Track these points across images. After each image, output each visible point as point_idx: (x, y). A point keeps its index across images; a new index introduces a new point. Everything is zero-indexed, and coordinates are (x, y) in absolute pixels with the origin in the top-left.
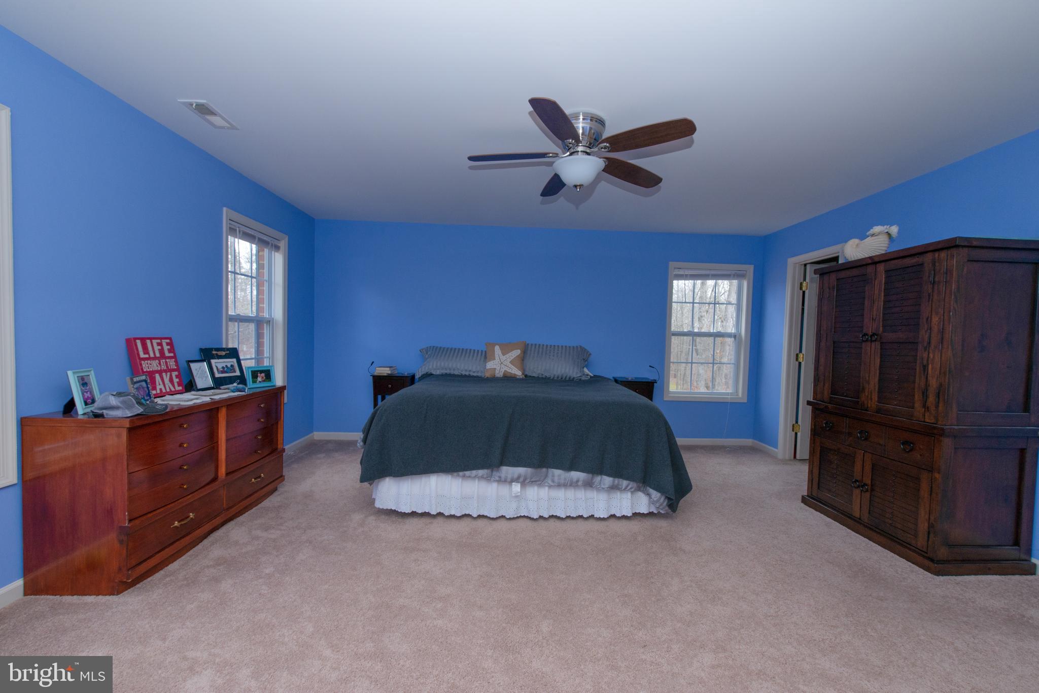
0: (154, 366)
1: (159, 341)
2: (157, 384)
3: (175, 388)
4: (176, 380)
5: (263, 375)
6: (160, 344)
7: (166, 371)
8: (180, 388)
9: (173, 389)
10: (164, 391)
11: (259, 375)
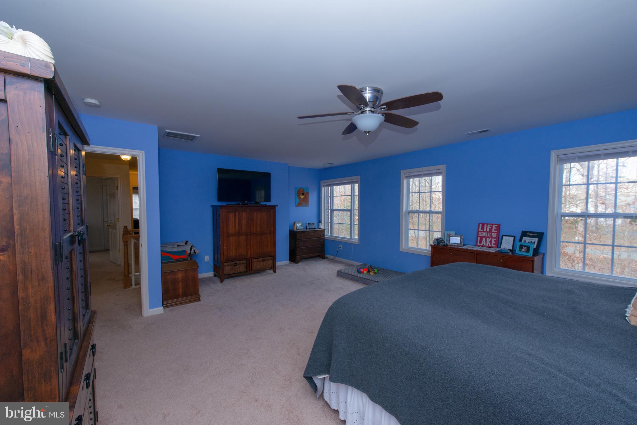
0: (485, 234)
1: (491, 225)
2: (483, 241)
3: (491, 245)
4: (493, 242)
5: (526, 248)
6: (492, 227)
7: (489, 238)
8: (495, 246)
9: (490, 245)
10: (485, 245)
11: (524, 247)
